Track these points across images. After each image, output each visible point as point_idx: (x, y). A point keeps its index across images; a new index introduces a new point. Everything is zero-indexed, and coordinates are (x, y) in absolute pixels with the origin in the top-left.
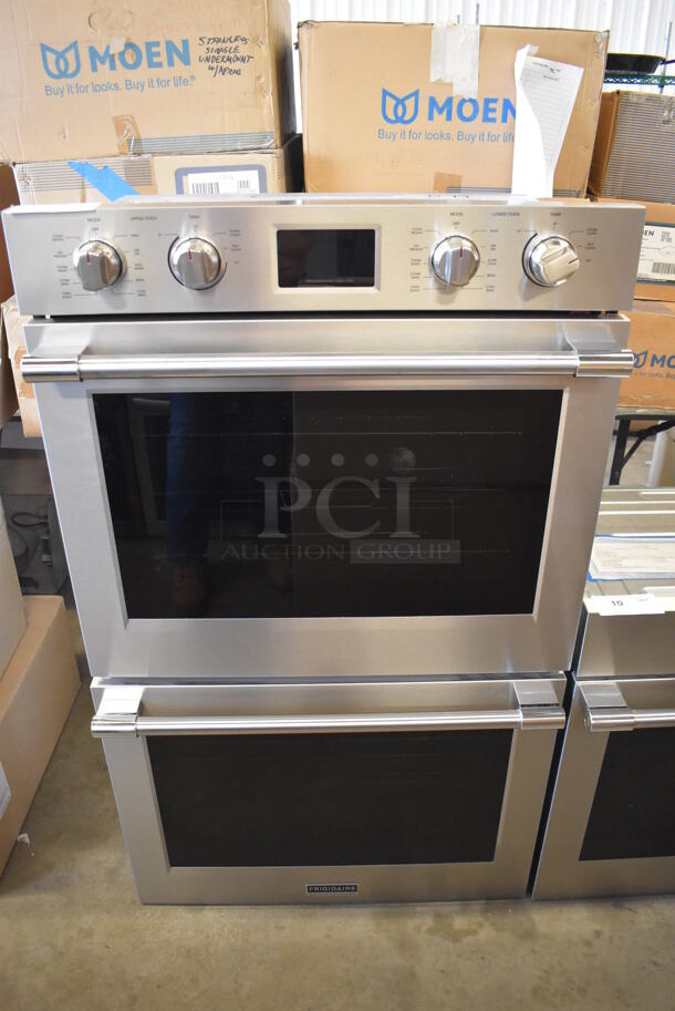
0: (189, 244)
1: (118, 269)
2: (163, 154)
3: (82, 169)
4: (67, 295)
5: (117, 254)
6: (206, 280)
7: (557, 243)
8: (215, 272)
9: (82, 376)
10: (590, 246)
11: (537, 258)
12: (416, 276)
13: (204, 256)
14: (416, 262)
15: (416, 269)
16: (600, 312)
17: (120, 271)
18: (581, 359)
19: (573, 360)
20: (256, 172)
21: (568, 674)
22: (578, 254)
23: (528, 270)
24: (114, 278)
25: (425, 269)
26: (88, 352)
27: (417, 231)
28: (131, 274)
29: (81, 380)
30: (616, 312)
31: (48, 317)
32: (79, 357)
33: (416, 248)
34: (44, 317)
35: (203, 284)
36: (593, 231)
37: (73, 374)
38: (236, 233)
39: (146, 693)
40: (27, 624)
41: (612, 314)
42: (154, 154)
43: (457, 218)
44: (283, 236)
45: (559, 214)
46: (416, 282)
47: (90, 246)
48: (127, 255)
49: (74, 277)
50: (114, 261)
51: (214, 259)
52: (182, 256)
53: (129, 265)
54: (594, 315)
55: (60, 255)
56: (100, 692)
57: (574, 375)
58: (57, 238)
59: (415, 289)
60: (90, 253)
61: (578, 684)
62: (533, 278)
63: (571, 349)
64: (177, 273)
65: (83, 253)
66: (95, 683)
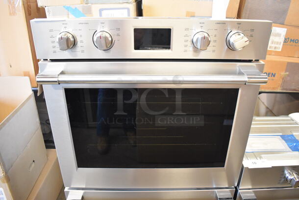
0: (101, 33)
1: (73, 43)
2: (95, 4)
3: (68, 8)
4: (55, 52)
5: (73, 37)
6: (107, 47)
7: (239, 35)
8: (110, 44)
9: (59, 82)
10: (251, 36)
11: (232, 40)
12: (186, 46)
13: (106, 38)
14: (186, 41)
15: (186, 44)
16: (252, 60)
17: (75, 44)
18: (248, 78)
19: (245, 78)
20: (126, 10)
21: (236, 188)
22: (248, 39)
23: (228, 45)
24: (72, 46)
25: (189, 44)
26: (62, 73)
27: (187, 29)
28: (79, 44)
29: (59, 84)
30: (259, 60)
31: (49, 60)
32: (59, 75)
33: (186, 36)
34: (47, 60)
35: (105, 48)
36: (252, 30)
37: (56, 82)
38: (119, 29)
39: (84, 193)
40: (48, 159)
41: (257, 61)
42: (92, 4)
43: (202, 25)
44: (136, 30)
45: (240, 24)
46: (186, 48)
47: (63, 34)
48: (77, 37)
49: (57, 45)
50: (72, 39)
51: (110, 39)
52: (97, 38)
53: (78, 40)
54: (250, 61)
55: (52, 37)
56: (68, 192)
57: (245, 84)
58: (51, 31)
59: (186, 51)
60: (63, 36)
61: (239, 191)
62: (230, 47)
63: (243, 74)
64: (96, 44)
65: (60, 36)
66: (66, 189)
